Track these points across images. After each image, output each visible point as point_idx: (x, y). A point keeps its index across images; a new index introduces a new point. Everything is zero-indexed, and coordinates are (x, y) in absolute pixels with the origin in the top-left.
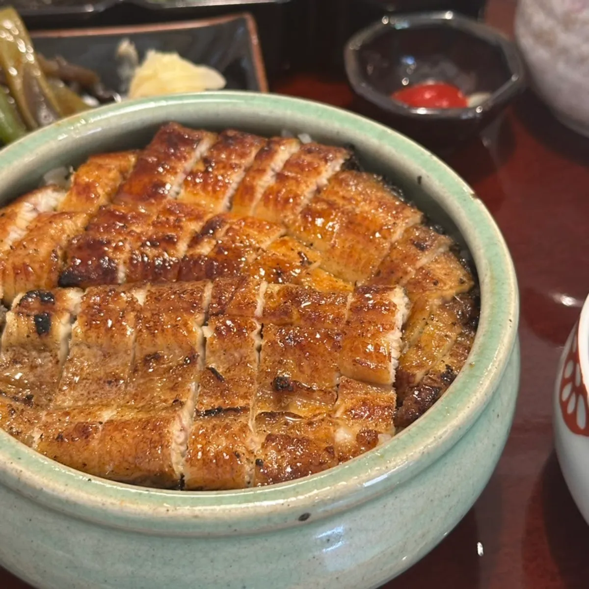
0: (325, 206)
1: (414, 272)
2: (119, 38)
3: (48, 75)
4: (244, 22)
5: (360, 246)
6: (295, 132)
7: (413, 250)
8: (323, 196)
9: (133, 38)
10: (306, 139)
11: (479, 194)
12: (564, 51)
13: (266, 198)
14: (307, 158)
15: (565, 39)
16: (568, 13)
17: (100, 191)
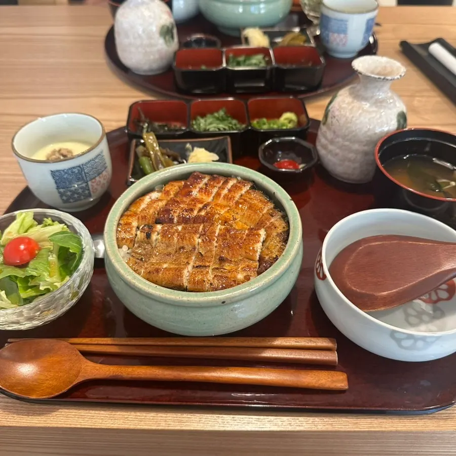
0: (243, 201)
1: (269, 224)
2: (186, 143)
3: (163, 154)
4: (227, 138)
5: (253, 214)
6: (236, 176)
7: (269, 216)
8: (243, 197)
9: (191, 143)
10: (239, 178)
11: (293, 199)
12: (330, 152)
13: (224, 197)
14: (239, 185)
15: (331, 147)
16: (332, 139)
17: (172, 193)
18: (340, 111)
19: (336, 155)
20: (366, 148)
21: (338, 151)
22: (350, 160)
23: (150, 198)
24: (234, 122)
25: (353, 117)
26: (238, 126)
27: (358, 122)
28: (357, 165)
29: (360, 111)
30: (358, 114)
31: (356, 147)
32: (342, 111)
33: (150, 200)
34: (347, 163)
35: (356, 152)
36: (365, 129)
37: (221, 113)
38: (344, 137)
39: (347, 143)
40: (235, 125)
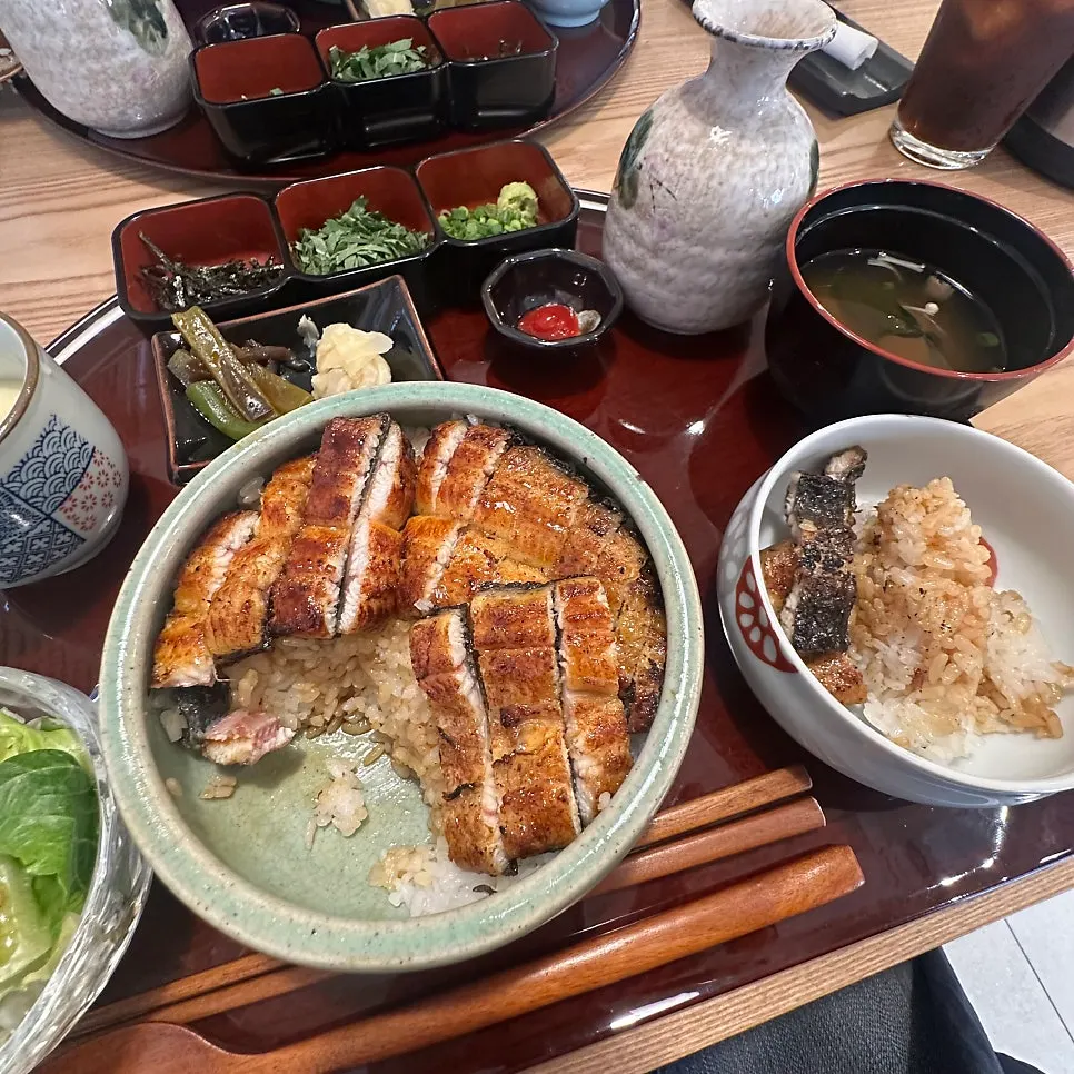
0: (500, 493)
1: (595, 559)
4: (396, 282)
5: (540, 535)
6: (463, 416)
7: (592, 536)
10: (474, 421)
12: (654, 274)
13: (441, 493)
14: (472, 447)
15: (655, 264)
16: (656, 244)
17: (289, 510)
18: (674, 165)
19: (669, 280)
20: (743, 255)
21: (672, 271)
22: (703, 290)
23: (229, 549)
24: (398, 229)
25: (711, 177)
26: (410, 237)
27: (725, 188)
28: (717, 298)
29: (729, 158)
30: (723, 169)
31: (718, 255)
32: (679, 162)
33: (231, 555)
34: (694, 298)
35: (718, 268)
36: (743, 207)
37: (358, 210)
38: (690, 236)
39: (697, 250)
40: (402, 237)
